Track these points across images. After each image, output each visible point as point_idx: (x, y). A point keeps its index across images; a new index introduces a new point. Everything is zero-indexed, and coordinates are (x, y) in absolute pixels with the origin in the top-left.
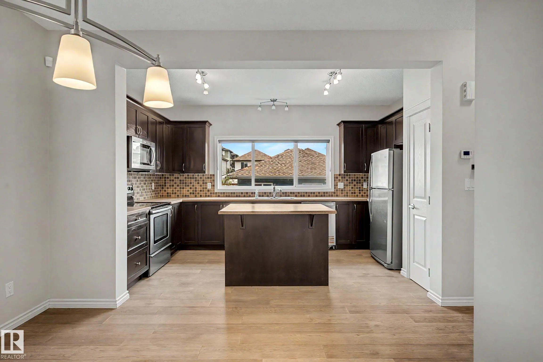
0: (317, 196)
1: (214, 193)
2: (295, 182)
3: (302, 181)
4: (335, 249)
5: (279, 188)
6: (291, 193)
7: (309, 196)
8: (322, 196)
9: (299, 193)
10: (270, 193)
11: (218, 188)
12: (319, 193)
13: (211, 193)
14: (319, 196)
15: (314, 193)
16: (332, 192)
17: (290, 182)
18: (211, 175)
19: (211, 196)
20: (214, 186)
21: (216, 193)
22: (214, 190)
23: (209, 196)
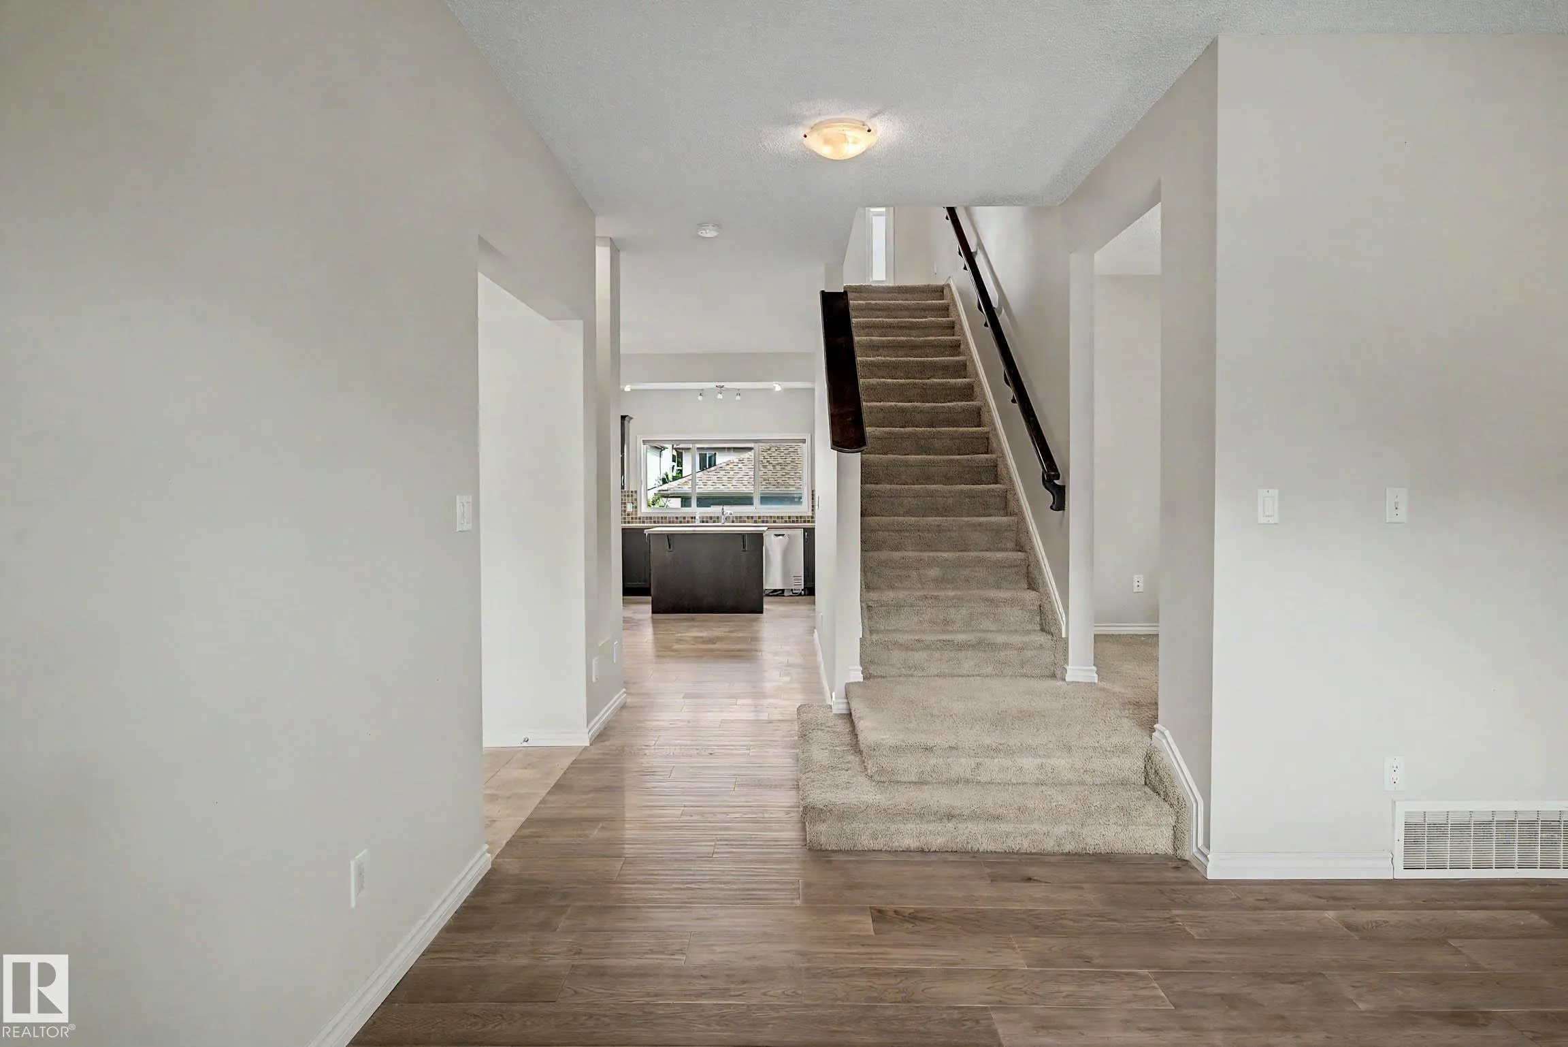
0: (786, 522)
1: (636, 518)
2: (756, 501)
3: (765, 499)
4: (805, 595)
5: (729, 510)
6: (748, 517)
7: (775, 522)
8: (793, 522)
9: (759, 517)
10: (718, 518)
11: (643, 511)
12: (789, 517)
13: (632, 518)
14: (790, 522)
15: (782, 518)
16: (808, 517)
17: (746, 500)
18: (632, 492)
19: (632, 523)
20: (636, 507)
21: (640, 518)
22: (636, 514)
23: (629, 522)
